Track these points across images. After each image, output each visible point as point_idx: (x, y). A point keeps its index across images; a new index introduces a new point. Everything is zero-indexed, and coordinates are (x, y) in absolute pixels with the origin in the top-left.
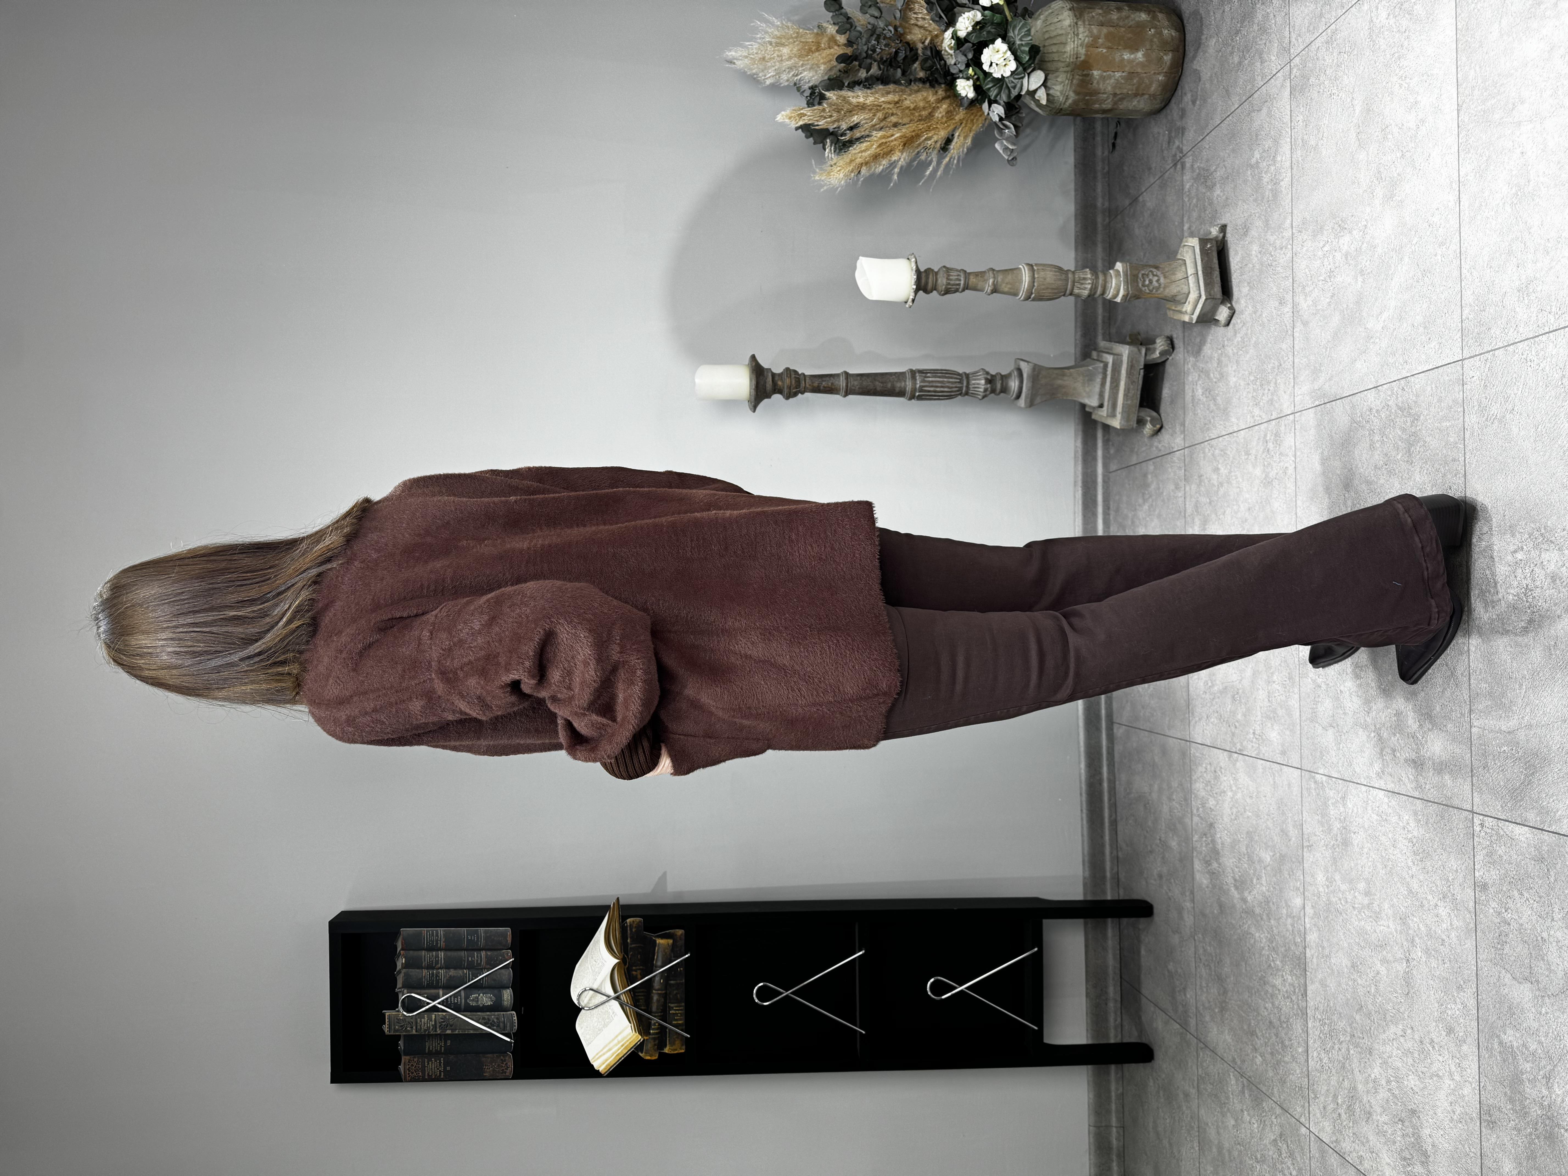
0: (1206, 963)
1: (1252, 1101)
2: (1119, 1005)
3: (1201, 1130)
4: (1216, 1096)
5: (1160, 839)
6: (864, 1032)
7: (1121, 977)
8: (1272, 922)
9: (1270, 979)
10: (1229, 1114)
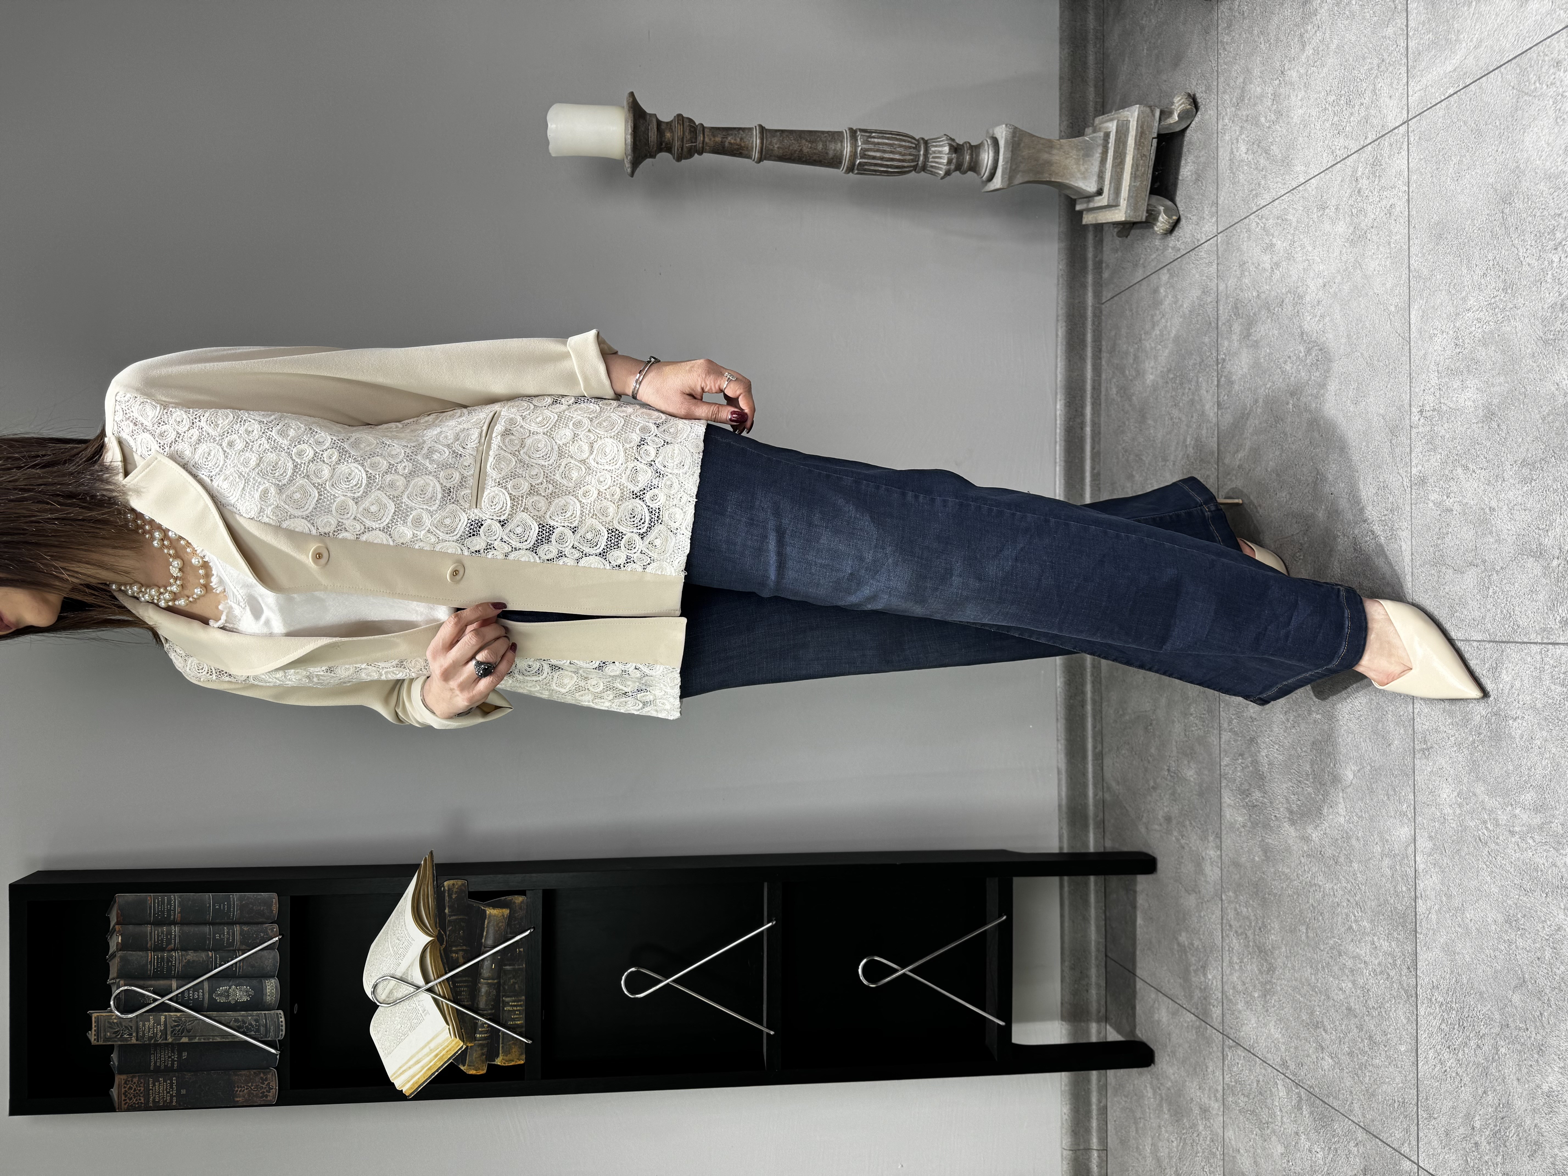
0: (1239, 932)
1: (1315, 1121)
2: (1104, 992)
3: (1226, 1158)
4: (1253, 1112)
5: (1169, 770)
6: (772, 1033)
7: (1106, 956)
8: (1355, 865)
9: (1350, 947)
10: (1274, 1138)
